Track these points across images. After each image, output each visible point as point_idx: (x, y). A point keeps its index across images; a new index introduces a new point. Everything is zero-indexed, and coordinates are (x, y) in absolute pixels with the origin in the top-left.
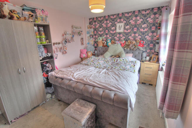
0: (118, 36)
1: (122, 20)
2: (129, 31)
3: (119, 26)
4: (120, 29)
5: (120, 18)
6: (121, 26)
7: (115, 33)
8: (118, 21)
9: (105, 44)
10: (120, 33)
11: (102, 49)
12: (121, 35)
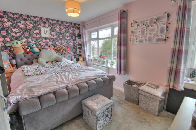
0: (44, 41)
1: (47, 25)
2: (55, 37)
3: (44, 31)
4: (46, 34)
5: (44, 23)
6: (47, 32)
7: (39, 38)
8: (42, 24)
9: (28, 50)
10: (46, 38)
11: (24, 56)
12: (48, 41)
